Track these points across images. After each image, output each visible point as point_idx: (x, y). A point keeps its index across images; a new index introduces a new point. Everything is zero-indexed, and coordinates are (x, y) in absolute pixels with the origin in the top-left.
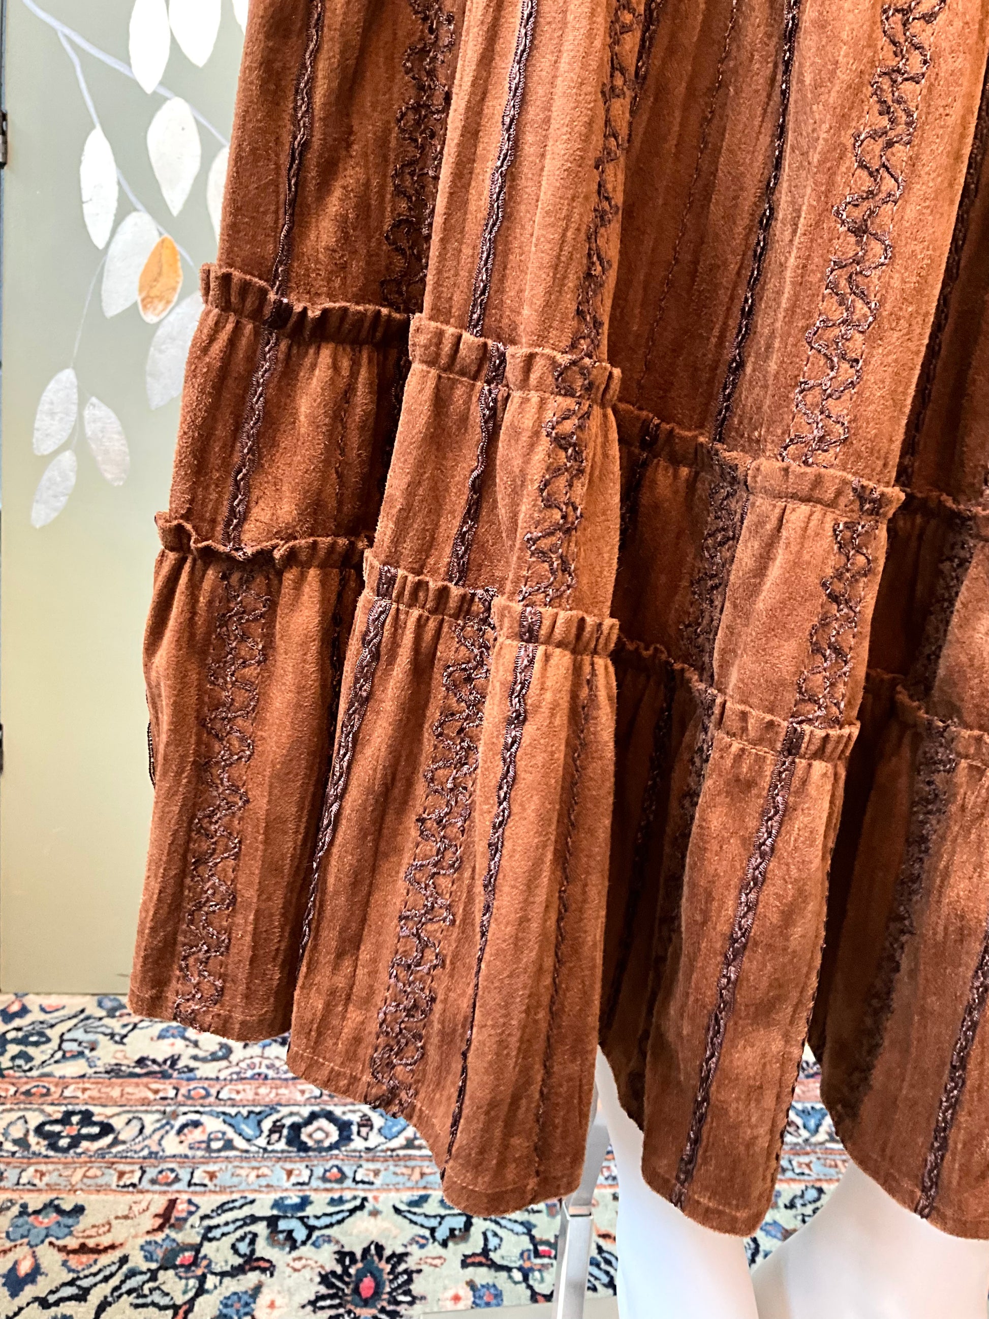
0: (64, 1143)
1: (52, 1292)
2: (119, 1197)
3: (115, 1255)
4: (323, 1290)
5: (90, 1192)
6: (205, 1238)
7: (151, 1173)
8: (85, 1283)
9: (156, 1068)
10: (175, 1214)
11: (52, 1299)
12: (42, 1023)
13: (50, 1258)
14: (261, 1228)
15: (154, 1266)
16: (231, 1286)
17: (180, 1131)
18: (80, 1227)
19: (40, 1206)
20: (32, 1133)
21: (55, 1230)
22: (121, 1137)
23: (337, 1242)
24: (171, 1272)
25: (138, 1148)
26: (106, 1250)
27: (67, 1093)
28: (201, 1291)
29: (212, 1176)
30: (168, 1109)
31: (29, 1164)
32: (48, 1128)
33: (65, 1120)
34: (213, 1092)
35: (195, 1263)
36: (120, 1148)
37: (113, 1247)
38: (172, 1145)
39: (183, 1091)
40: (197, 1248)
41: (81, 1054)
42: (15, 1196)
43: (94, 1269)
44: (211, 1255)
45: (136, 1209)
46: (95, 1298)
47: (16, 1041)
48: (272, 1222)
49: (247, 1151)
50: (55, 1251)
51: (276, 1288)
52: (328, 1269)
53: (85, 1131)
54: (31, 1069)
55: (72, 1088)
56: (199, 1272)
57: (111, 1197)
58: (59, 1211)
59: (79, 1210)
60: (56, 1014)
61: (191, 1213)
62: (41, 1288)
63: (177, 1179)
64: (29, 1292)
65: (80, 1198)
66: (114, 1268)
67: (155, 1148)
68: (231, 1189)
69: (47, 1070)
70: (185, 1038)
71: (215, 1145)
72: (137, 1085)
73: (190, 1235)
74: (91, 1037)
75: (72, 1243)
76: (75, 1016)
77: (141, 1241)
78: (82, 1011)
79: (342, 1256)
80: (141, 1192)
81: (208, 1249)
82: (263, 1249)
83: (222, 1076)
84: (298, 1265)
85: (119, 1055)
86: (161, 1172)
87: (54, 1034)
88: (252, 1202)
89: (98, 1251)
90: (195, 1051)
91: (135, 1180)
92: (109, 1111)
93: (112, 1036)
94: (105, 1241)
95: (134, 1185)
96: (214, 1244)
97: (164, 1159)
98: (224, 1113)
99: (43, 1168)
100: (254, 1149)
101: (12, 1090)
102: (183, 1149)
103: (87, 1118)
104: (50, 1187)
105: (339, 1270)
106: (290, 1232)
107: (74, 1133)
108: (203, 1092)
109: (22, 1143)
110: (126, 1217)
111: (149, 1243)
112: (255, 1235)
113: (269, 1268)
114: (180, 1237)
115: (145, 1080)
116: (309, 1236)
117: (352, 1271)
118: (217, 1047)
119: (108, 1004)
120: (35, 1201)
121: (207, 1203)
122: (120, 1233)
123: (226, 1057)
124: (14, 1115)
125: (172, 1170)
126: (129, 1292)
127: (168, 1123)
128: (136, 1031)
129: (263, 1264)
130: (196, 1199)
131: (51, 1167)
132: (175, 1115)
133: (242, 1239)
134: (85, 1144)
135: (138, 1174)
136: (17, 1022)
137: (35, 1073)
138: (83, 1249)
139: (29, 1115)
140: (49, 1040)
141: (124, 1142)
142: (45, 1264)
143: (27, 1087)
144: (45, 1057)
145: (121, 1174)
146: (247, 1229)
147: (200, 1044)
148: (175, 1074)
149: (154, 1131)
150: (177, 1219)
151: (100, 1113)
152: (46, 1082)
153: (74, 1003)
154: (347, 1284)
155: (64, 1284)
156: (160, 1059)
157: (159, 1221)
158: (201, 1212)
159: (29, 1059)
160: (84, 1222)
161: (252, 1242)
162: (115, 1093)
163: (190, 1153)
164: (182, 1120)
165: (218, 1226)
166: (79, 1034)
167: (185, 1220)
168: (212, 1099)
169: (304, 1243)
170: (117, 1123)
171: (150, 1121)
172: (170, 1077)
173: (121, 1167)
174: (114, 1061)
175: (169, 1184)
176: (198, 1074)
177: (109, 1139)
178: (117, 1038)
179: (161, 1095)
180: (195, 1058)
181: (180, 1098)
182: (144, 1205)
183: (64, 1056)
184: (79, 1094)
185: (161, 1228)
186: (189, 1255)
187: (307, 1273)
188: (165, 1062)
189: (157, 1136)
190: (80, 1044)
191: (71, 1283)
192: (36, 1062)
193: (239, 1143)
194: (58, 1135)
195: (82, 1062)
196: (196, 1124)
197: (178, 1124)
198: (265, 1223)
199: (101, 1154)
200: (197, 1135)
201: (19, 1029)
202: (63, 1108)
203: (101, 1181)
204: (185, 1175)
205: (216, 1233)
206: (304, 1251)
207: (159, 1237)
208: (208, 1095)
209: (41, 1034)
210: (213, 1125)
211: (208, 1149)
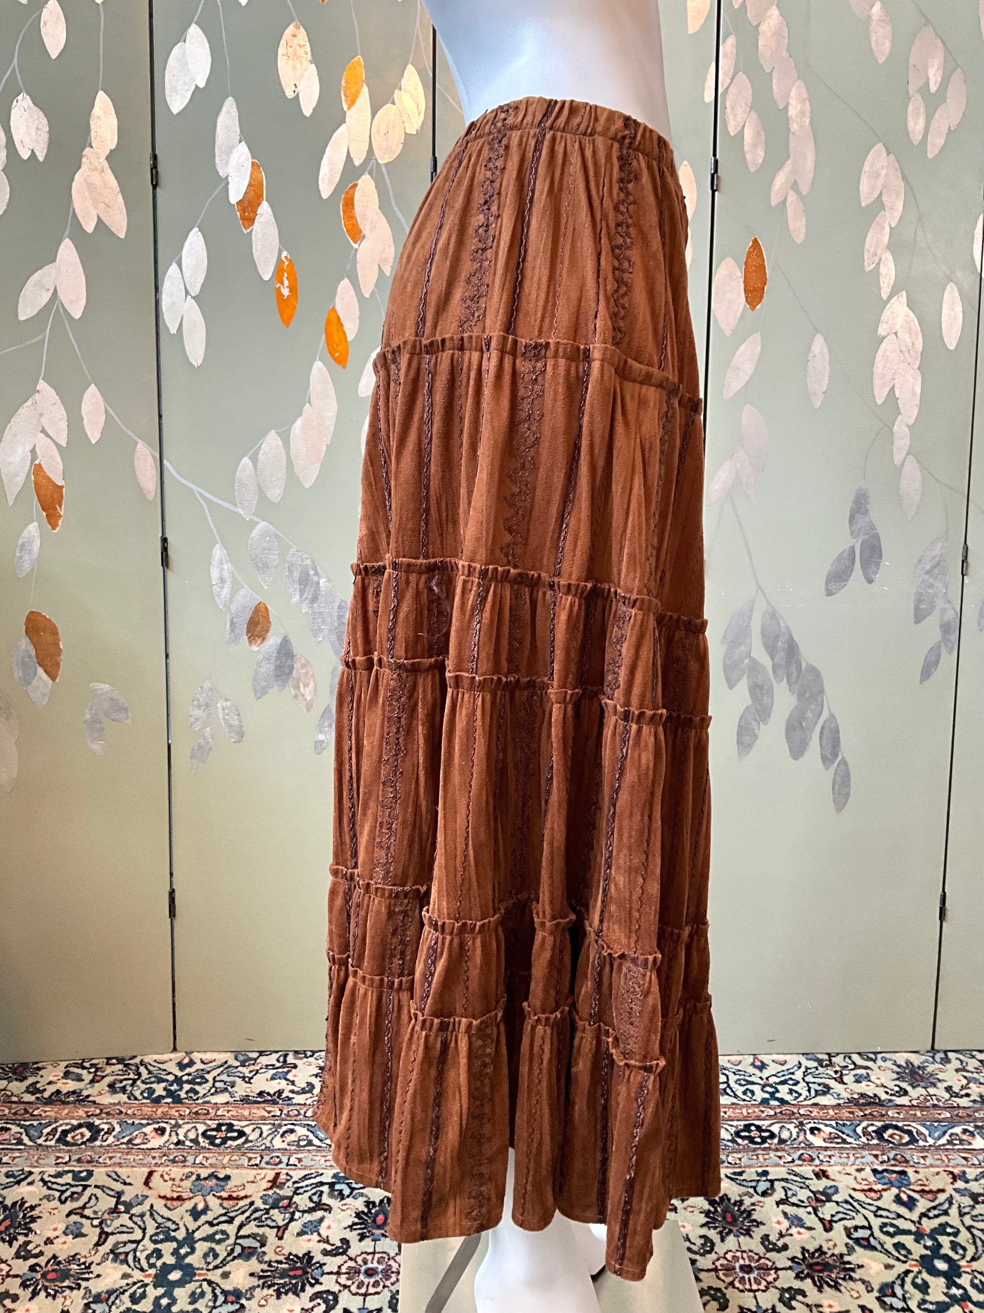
0: (218, 1141)
1: (215, 1219)
2: (248, 1171)
3: (247, 1201)
4: (356, 1220)
5: (233, 1168)
6: (295, 1193)
7: (266, 1158)
8: (232, 1214)
9: (269, 1098)
10: (279, 1180)
11: (215, 1222)
12: (202, 1070)
13: (213, 1202)
14: (325, 1189)
15: (267, 1207)
16: (308, 1217)
17: (282, 1136)
18: (228, 1187)
19: (206, 1175)
20: (200, 1136)
21: (215, 1188)
22: (250, 1138)
23: (367, 1196)
24: (276, 1211)
25: (259, 1144)
26: (242, 1198)
27: (219, 1113)
28: (292, 1219)
29: (300, 1160)
30: (276, 1122)
31: (200, 1153)
32: (209, 1133)
33: (218, 1129)
34: (302, 1112)
35: (289, 1205)
36: (249, 1144)
37: (246, 1197)
38: (278, 1143)
39: (285, 1112)
40: (291, 1198)
41: (226, 1089)
42: (193, 1170)
43: (236, 1208)
44: (298, 1202)
45: (258, 1178)
46: (237, 1222)
47: (188, 1082)
48: (332, 1185)
49: (320, 1147)
50: (216, 1199)
51: (332, 1219)
52: (360, 1210)
53: (229, 1135)
54: (197, 1099)
55: (221, 1110)
56: (291, 1210)
57: (244, 1171)
58: (217, 1178)
59: (228, 1178)
60: (211, 1065)
61: (288, 1180)
62: (209, 1216)
63: (280, 1162)
64: (203, 1218)
65: (228, 1172)
66: (246, 1208)
67: (268, 1145)
68: (310, 1167)
69: (207, 1099)
70: (287, 1079)
71: (302, 1143)
72: (258, 1108)
73: (287, 1191)
74: (231, 1079)
75: (225, 1194)
76: (221, 1066)
77: (261, 1194)
78: (226, 1062)
79: (368, 1203)
80: (261, 1169)
81: (296, 1199)
82: (326, 1199)
83: (308, 1102)
84: (344, 1208)
85: (248, 1090)
86: (272, 1158)
87: (209, 1077)
88: (322, 1174)
89: (238, 1199)
90: (291, 1087)
91: (258, 1162)
92: (243, 1123)
93: (243, 1078)
94: (242, 1194)
95: (256, 1165)
96: (300, 1196)
97: (274, 1151)
98: (308, 1125)
99: (207, 1155)
100: (324, 1145)
101: (188, 1111)
102: (284, 1146)
103: (230, 1127)
104: (211, 1165)
105: (366, 1210)
106: (341, 1191)
107: (223, 1136)
108: (296, 1112)
109: (195, 1141)
110: (253, 1182)
111: (265, 1195)
112: (322, 1192)
113: (328, 1209)
114: (281, 1193)
115: (263, 1105)
116: (351, 1193)
117: (373, 1211)
118: (305, 1085)
119: (241, 1058)
120: (204, 1173)
121: (297, 1175)
122: (250, 1190)
123: (310, 1091)
124: (189, 1126)
125: (278, 1157)
126: (255, 1219)
127: (276, 1131)
128: (258, 1075)
129: (325, 1207)
130: (291, 1173)
131: (211, 1155)
132: (280, 1126)
133: (314, 1194)
134: (230, 1143)
135: (259, 1159)
136: (188, 1070)
137: (200, 1101)
138: (230, 1198)
139: (198, 1126)
140: (207, 1081)
141: (251, 1141)
142: (211, 1205)
143: (196, 1109)
144: (205, 1092)
145: (250, 1159)
146: (318, 1189)
147: (296, 1083)
148: (280, 1102)
149: (268, 1135)
150: (281, 1183)
151: (237, 1125)
152: (207, 1106)
153: (221, 1057)
154: (370, 1218)
155: (221, 1215)
156: (272, 1093)
157: (270, 1184)
158: (293, 1180)
159: (197, 1093)
160: (231, 1184)
161: (320, 1195)
162: (246, 1113)
163: (288, 1147)
164: (284, 1128)
165: (302, 1187)
166: (224, 1077)
167: (284, 1184)
168: (301, 1117)
169: (348, 1196)
170: (247, 1130)
171: (265, 1129)
172: (278, 1103)
173: (250, 1155)
174: (245, 1094)
175: (276, 1165)
176: (294, 1101)
177: (243, 1140)
178: (247, 1079)
179: (273, 1114)
180: (292, 1091)
181: (283, 1116)
182: (262, 1176)
183: (216, 1091)
184: (226, 1113)
185: (271, 1188)
186: (286, 1202)
187: (349, 1212)
188: (274, 1094)
189: (269, 1138)
190: (225, 1084)
191: (225, 1214)
192: (200, 1095)
193: (316, 1142)
194: (215, 1137)
195: (227, 1095)
196: (292, 1131)
197: (281, 1131)
198: (327, 1186)
199: (238, 1147)
200: (292, 1137)
201: (189, 1074)
202: (217, 1122)
203: (239, 1163)
204: (285, 1160)
205: (301, 1191)
206: (348, 1200)
207: (270, 1192)
208: (299, 1114)
209: (202, 1077)
210: (301, 1131)
211: (298, 1146)
